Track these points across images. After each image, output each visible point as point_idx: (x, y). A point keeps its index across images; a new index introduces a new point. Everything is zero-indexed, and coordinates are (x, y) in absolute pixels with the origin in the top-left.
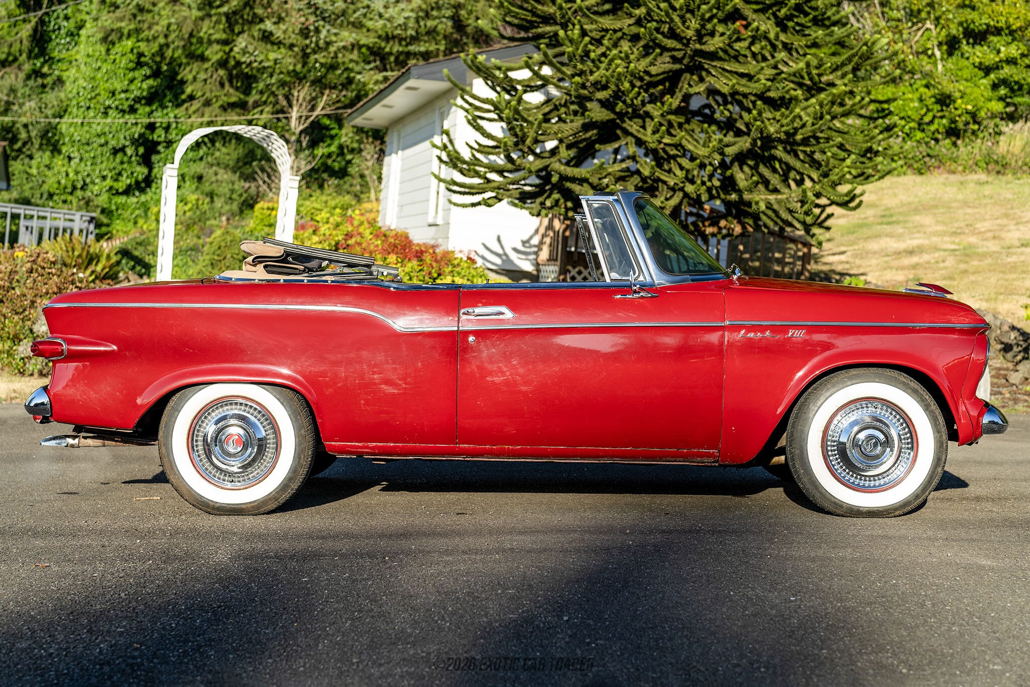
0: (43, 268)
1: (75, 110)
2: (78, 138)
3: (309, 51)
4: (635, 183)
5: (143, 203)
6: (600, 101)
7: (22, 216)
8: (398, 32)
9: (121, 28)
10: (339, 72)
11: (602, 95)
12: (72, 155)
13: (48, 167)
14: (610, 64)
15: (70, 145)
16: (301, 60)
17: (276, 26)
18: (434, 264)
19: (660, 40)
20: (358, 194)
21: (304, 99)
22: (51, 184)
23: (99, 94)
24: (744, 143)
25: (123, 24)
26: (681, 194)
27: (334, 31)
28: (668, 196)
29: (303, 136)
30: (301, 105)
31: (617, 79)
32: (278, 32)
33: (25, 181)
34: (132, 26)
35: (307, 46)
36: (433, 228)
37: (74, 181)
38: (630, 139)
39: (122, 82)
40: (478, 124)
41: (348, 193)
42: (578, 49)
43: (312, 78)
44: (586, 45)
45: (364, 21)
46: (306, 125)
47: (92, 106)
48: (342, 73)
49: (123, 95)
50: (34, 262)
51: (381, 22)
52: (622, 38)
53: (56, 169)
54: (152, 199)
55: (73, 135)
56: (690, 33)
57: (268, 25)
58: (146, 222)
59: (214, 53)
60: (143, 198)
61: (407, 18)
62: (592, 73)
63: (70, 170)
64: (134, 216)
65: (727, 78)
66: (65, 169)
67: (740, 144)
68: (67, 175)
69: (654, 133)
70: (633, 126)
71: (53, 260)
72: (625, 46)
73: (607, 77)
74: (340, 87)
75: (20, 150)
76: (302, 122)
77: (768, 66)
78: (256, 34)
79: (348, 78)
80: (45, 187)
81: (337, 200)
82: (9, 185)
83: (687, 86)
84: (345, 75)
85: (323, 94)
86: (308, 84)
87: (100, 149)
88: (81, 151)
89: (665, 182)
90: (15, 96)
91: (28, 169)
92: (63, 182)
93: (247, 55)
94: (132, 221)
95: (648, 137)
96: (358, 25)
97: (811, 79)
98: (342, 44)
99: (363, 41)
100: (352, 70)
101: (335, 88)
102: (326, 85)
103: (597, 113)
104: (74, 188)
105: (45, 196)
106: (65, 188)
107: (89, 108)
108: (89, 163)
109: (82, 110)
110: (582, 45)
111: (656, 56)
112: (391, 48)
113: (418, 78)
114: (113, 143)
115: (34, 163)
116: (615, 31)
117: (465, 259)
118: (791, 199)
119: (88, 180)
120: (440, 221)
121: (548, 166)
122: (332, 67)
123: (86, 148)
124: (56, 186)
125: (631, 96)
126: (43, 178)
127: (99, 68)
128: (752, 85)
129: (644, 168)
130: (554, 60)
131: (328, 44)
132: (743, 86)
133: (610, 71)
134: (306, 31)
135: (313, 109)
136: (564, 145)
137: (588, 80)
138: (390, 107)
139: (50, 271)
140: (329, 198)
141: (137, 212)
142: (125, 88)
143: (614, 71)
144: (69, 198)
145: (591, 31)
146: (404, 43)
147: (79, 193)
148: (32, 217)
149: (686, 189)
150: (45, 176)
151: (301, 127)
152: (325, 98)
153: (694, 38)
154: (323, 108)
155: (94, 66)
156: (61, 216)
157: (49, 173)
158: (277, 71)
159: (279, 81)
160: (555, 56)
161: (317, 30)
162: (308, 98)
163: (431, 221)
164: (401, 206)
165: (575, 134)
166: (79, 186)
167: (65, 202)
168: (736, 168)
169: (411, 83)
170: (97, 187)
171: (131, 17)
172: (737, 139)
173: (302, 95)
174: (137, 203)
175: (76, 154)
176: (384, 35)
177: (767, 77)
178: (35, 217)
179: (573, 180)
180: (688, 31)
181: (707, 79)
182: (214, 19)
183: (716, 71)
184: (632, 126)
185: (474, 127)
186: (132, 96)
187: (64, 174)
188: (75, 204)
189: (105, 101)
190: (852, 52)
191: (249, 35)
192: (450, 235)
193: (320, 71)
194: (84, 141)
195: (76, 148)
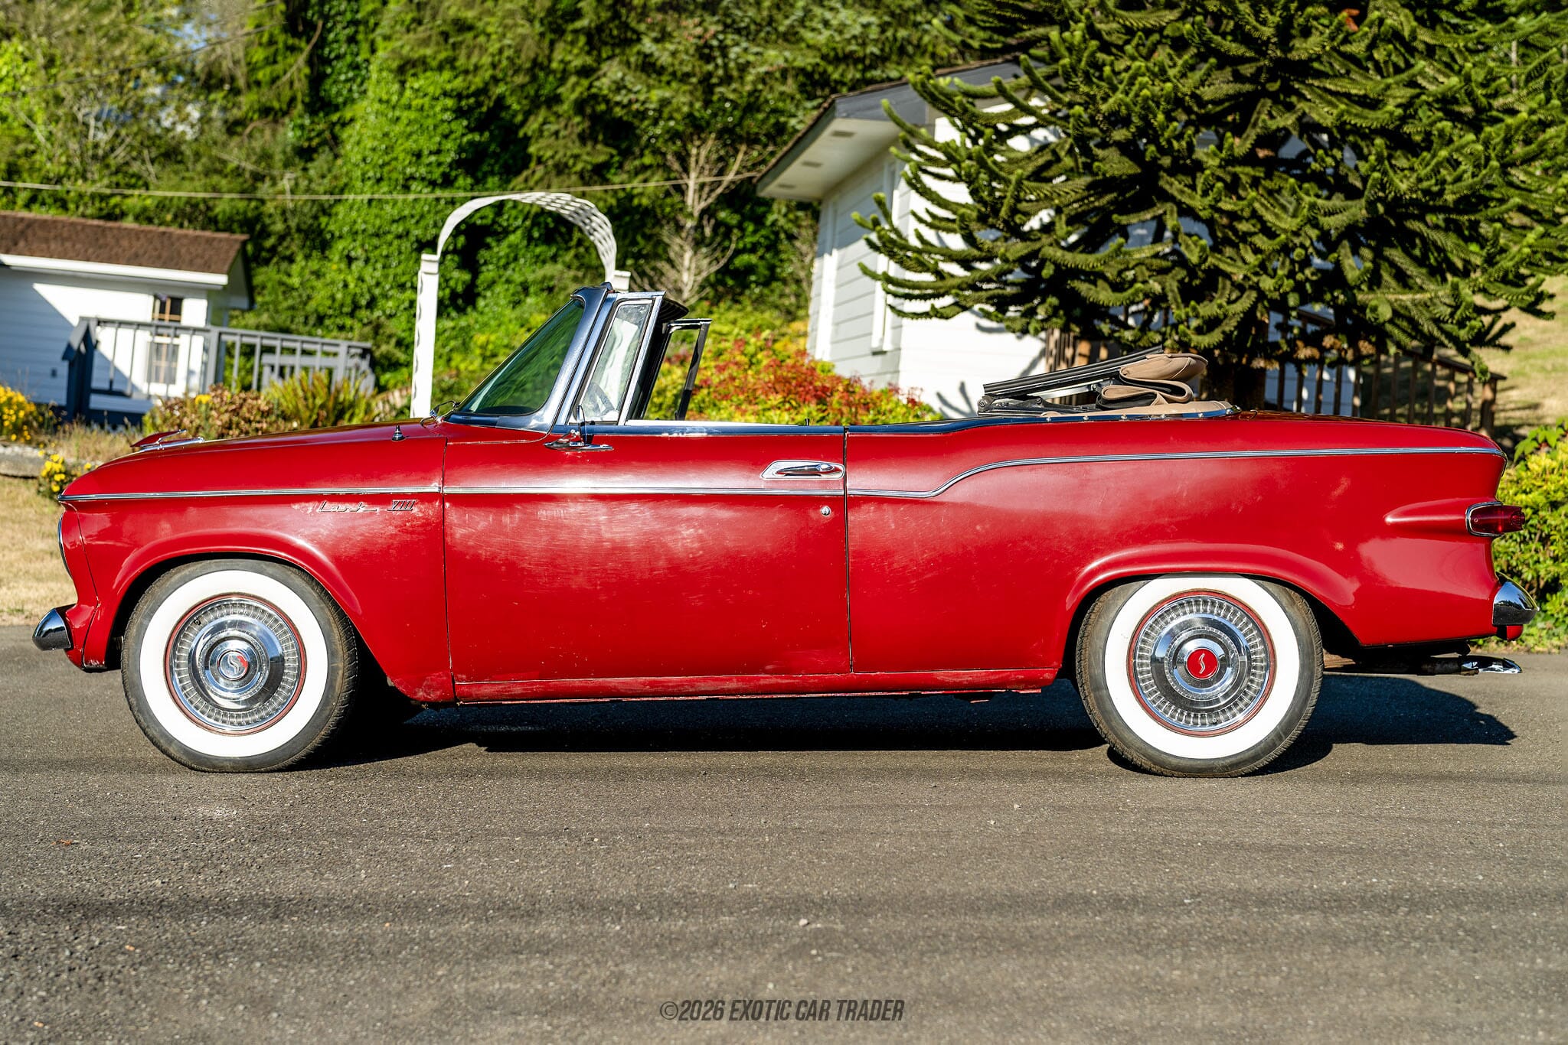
0: (249, 421)
1: (359, 184)
2: (363, 227)
3: (714, 80)
4: (1179, 277)
5: (462, 329)
6: (1118, 144)
7: (278, 350)
8: (853, 47)
9: (425, 57)
10: (760, 116)
11: (1120, 134)
12: (353, 254)
13: (318, 274)
14: (1131, 83)
15: (349, 240)
16: (702, 97)
17: (660, 46)
18: (845, 410)
19: (1218, 44)
20: (793, 309)
21: (707, 158)
22: (320, 299)
23: (396, 159)
24: (1357, 211)
25: (428, 52)
26: (1254, 294)
27: (756, 49)
28: (1233, 297)
29: (706, 217)
30: (703, 168)
31: (1142, 108)
32: (663, 55)
33: (281, 297)
34: (443, 55)
35: (710, 75)
36: (879, 358)
37: (355, 295)
38: (1169, 206)
39: (431, 138)
40: (924, 186)
41: (777, 307)
42: (1080, 61)
43: (719, 126)
44: (1093, 54)
45: (802, 31)
46: (710, 200)
47: (385, 175)
48: (767, 118)
49: (433, 158)
50: (236, 412)
51: (826, 33)
52: (1159, 42)
53: (328, 277)
54: (477, 322)
55: (355, 222)
56: (1267, 31)
57: (647, 45)
58: (464, 360)
59: (571, 92)
60: (463, 323)
61: (866, 26)
62: (1105, 100)
63: (349, 279)
64: (447, 349)
65: (1330, 104)
66: (342, 277)
67: (1353, 210)
68: (346, 286)
69: (1205, 194)
70: (1174, 186)
71: (266, 408)
72: (1162, 55)
73: (1127, 105)
74: (764, 139)
75: (273, 250)
76: (704, 196)
77: (1397, 83)
78: (633, 60)
79: (777, 123)
80: (312, 306)
81: (752, 319)
82: (252, 302)
83: (1264, 116)
84: (772, 121)
85: (737, 151)
86: (713, 136)
87: (396, 242)
88: (367, 246)
89: (1227, 276)
90: (269, 166)
91: (285, 279)
92: (339, 296)
93: (624, 92)
94: (445, 358)
95: (1197, 202)
96: (791, 37)
97: (1474, 103)
98: (763, 69)
99: (799, 63)
100: (781, 112)
101: (756, 141)
102: (741, 137)
103: (1114, 164)
104: (356, 306)
105: (312, 320)
106: (342, 305)
107: (379, 180)
108: (379, 266)
109: (369, 183)
110: (1086, 54)
111: (1210, 70)
112: (842, 75)
113: (848, 116)
114: (417, 232)
115: (295, 268)
116: (1148, 32)
117: (905, 402)
118: (1436, 301)
119: (377, 291)
120: (887, 346)
121: (1039, 250)
122: (752, 106)
123: (375, 241)
124: (329, 303)
125: (1167, 134)
126: (309, 291)
127: (398, 119)
128: (1371, 114)
129: (1191, 251)
130: (1047, 85)
131: (743, 68)
132: (1356, 115)
133: (1132, 94)
134: (706, 51)
135: (721, 172)
136: (1064, 218)
137: (1098, 111)
138: (816, 165)
139: (258, 426)
140: (739, 315)
141: (453, 343)
142: (434, 148)
143: (1137, 95)
144: (348, 322)
145: (1109, 33)
146: (860, 67)
147: (363, 314)
148: (293, 351)
149: (1261, 285)
150: (313, 288)
151: (703, 205)
152: (740, 156)
153: (1274, 40)
154: (738, 173)
155: (390, 115)
156: (318, 347)
157: (319, 284)
158: (665, 115)
159: (668, 132)
160: (1048, 78)
161: (724, 49)
162: (714, 156)
163: (875, 344)
164: (837, 324)
165: (1082, 199)
166: (363, 302)
167: (341, 328)
168: (1345, 249)
169: (838, 124)
170: (390, 304)
171: (441, 39)
172: (1349, 203)
173: (704, 153)
174: (453, 328)
175: (360, 251)
176: (832, 54)
177: (1399, 101)
178: (298, 352)
179: (1076, 273)
180: (1264, 28)
181: (1299, 106)
182: (569, 38)
183: (1313, 92)
184: (1171, 185)
185: (917, 190)
186: (449, 160)
187: (341, 285)
188: (357, 332)
189: (404, 168)
190: (1544, 56)
191: (621, 62)
192: (901, 367)
193: (731, 115)
194: (371, 230)
195: (358, 243)
